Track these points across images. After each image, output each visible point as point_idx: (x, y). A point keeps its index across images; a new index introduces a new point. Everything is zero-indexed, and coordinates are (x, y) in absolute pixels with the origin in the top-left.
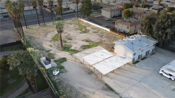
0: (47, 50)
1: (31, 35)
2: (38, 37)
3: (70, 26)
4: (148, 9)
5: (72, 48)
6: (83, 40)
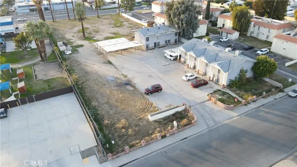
0: (68, 39)
1: (56, 28)
2: (64, 29)
3: (105, 21)
4: (221, 5)
5: (95, 39)
6: (110, 33)
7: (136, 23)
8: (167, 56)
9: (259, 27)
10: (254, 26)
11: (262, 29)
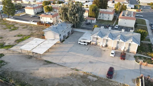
5: (6, 44)
6: (15, 36)
7: (26, 24)
8: (81, 43)
9: (103, 14)
10: (100, 14)
11: (104, 15)
